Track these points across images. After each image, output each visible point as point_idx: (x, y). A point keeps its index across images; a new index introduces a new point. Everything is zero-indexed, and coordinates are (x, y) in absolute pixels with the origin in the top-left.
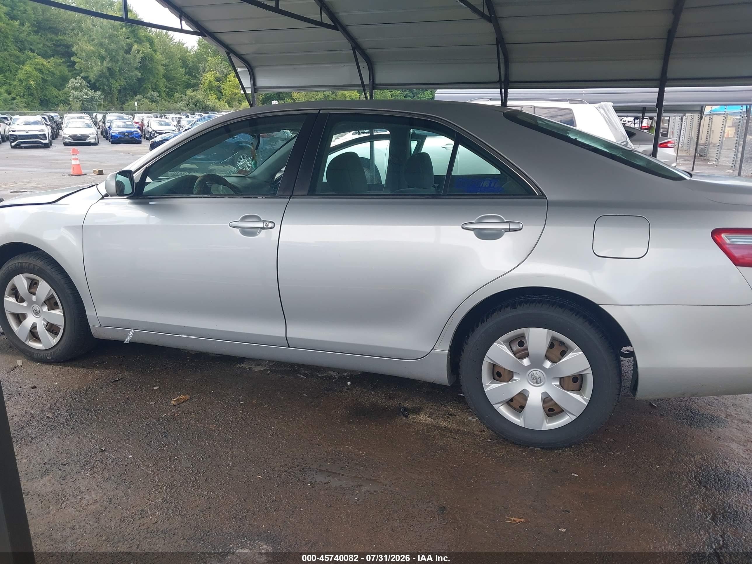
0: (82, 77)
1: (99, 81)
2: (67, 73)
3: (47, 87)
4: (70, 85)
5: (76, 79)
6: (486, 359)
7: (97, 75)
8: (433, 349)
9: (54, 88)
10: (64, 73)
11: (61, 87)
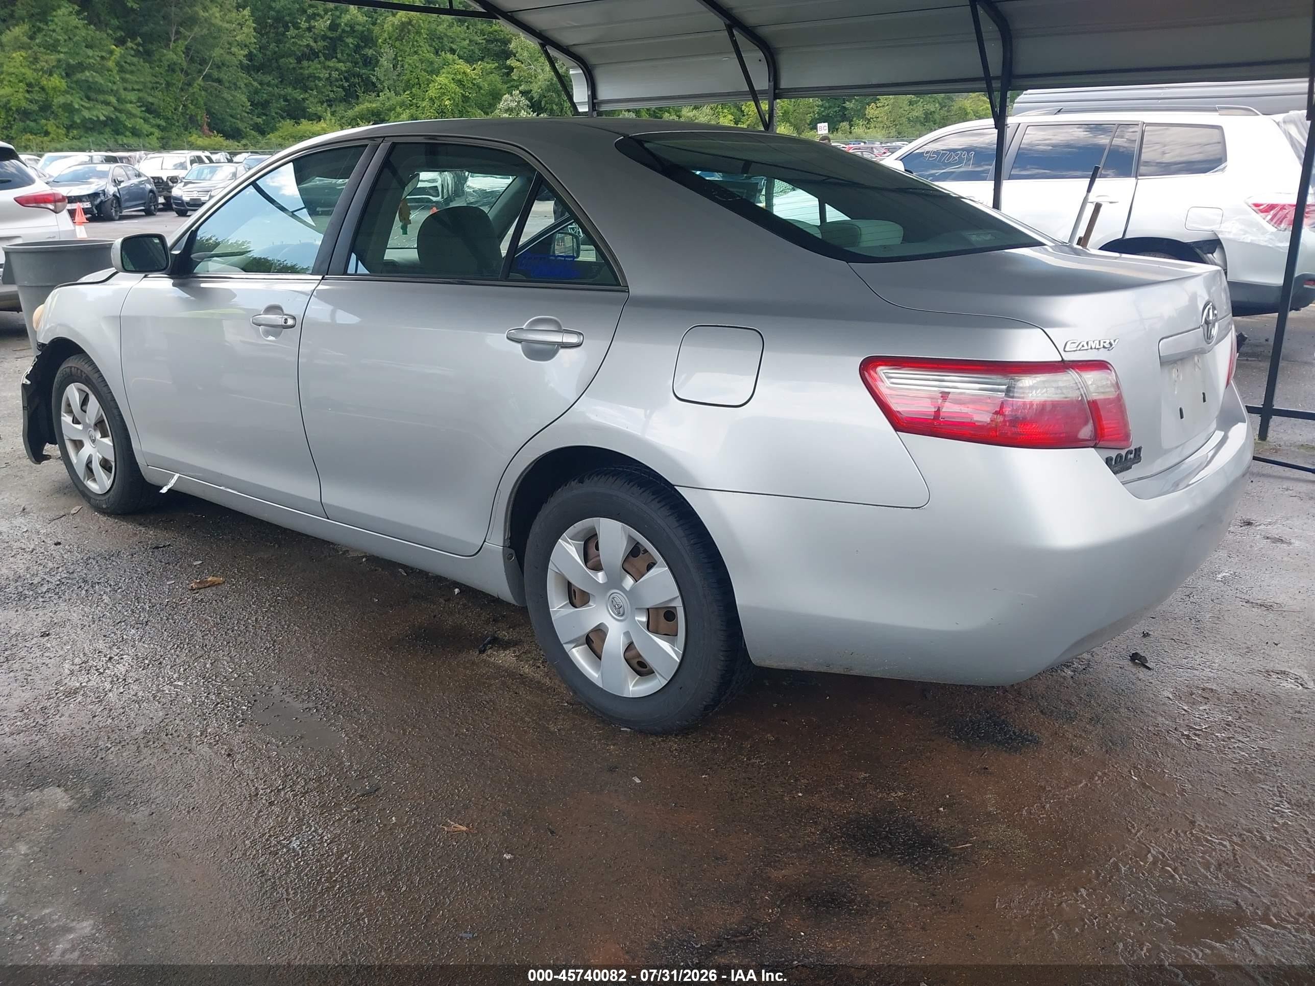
0: (521, 92)
1: (545, 97)
2: (499, 86)
3: (469, 109)
4: (502, 105)
5: (512, 95)
6: (551, 566)
7: (543, 87)
8: (485, 541)
9: (479, 111)
10: (495, 86)
11: (490, 108)
